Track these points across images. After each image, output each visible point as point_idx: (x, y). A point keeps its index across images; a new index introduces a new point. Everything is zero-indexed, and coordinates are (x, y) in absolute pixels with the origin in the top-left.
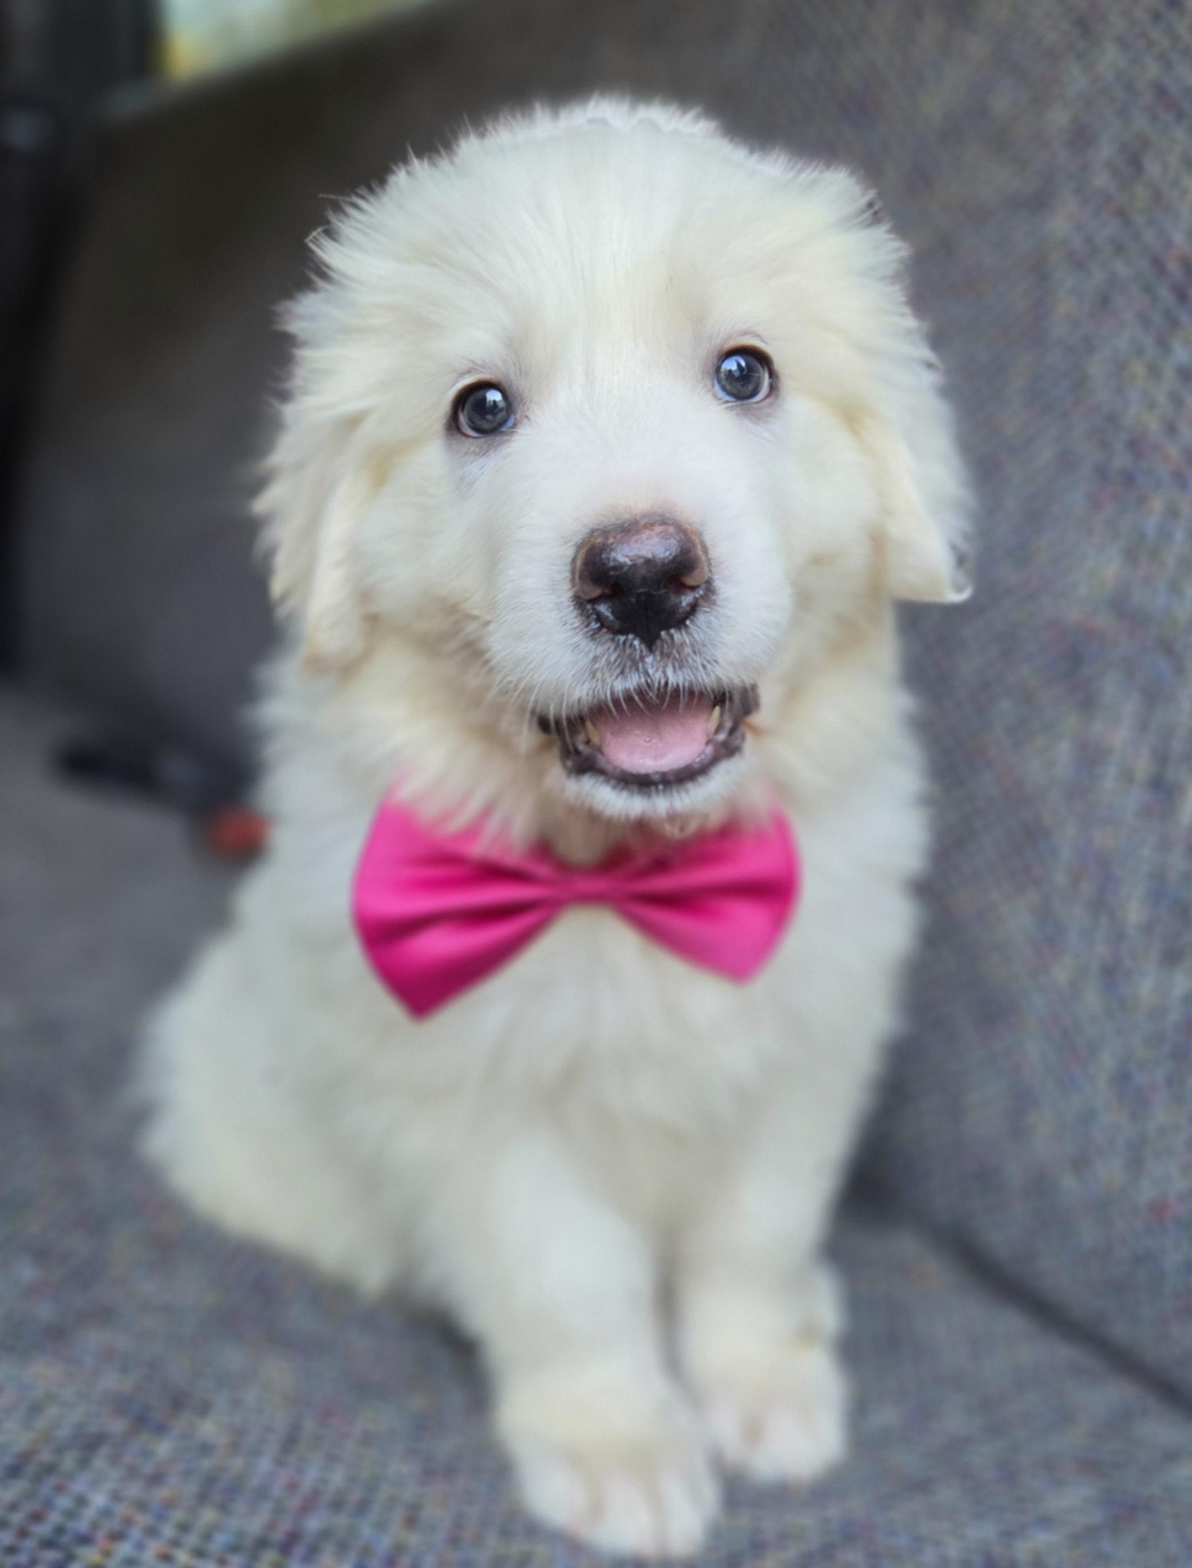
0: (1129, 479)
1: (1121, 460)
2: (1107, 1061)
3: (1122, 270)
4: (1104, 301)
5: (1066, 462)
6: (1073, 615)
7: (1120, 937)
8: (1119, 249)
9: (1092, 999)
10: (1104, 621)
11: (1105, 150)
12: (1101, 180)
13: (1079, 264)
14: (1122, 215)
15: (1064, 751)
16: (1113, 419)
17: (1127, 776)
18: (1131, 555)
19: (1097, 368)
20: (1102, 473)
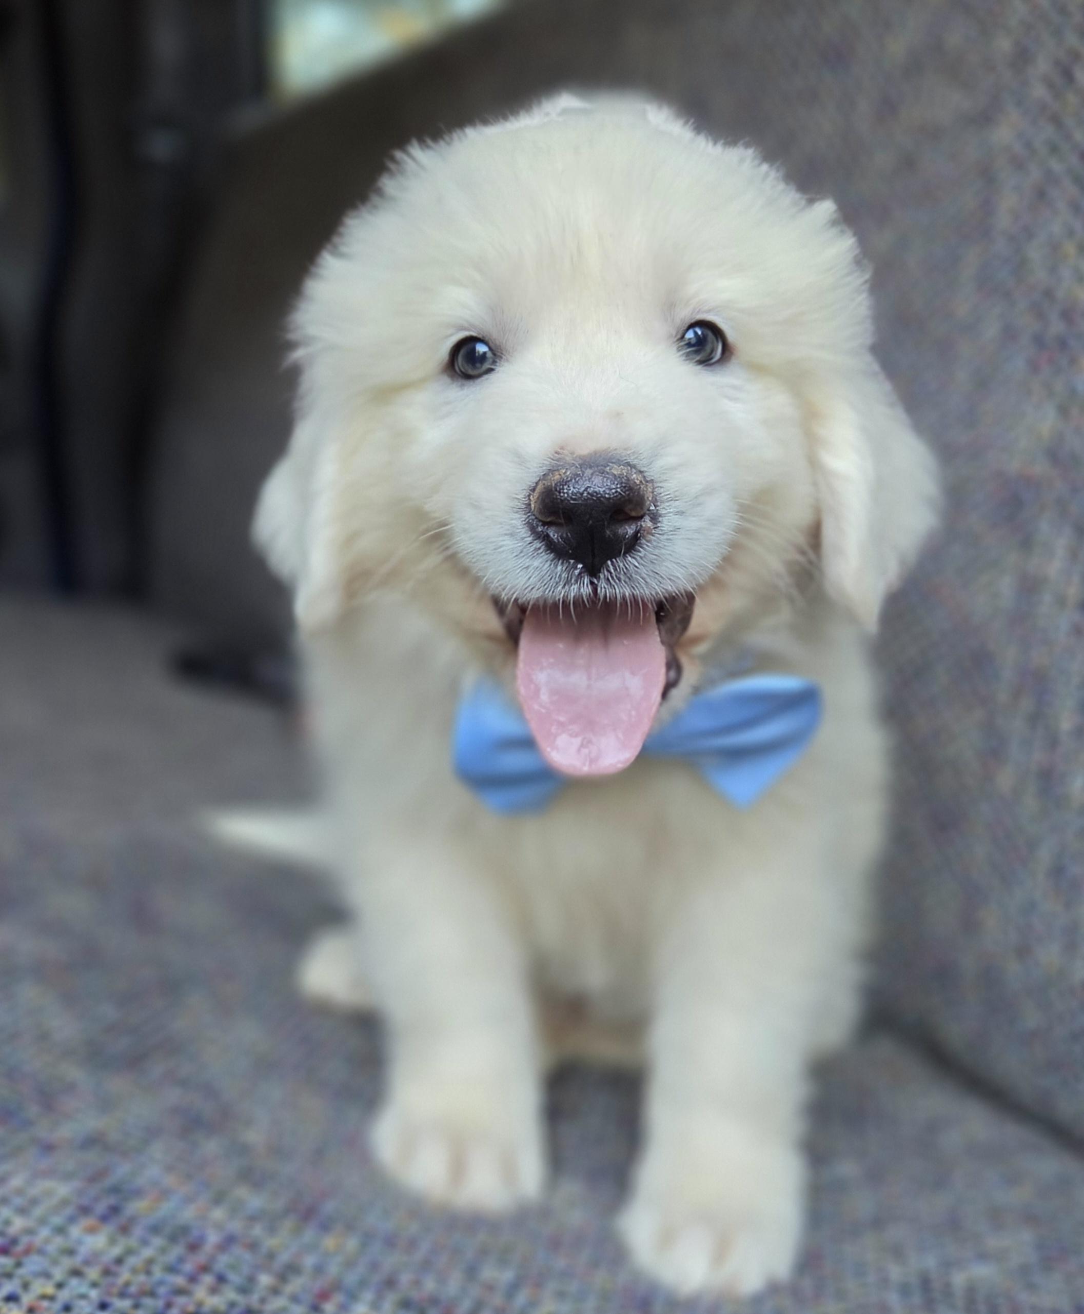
0: (1063, 344)
1: (1057, 327)
2: (1045, 855)
3: (1056, 166)
4: (1041, 194)
5: (1009, 334)
6: (1014, 466)
7: (1053, 742)
8: (1054, 149)
9: (1030, 803)
10: (1040, 468)
11: (1042, 65)
12: (1039, 92)
13: (1019, 165)
14: (1056, 121)
15: (1006, 585)
16: (1049, 294)
17: (1061, 601)
18: (1063, 411)
19: (1035, 253)
20: (1039, 341)
